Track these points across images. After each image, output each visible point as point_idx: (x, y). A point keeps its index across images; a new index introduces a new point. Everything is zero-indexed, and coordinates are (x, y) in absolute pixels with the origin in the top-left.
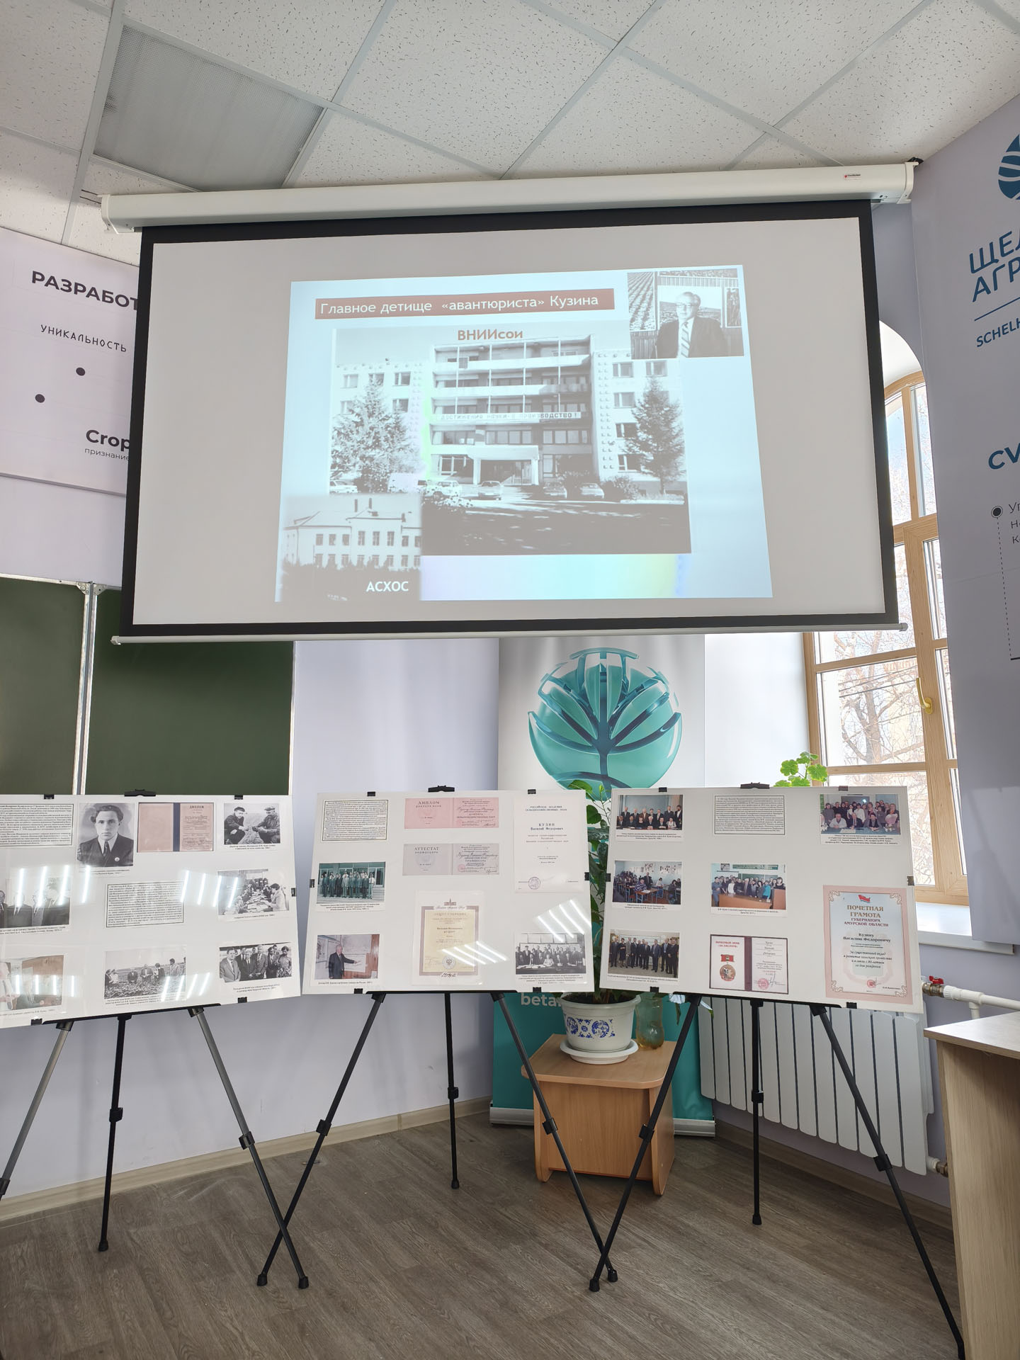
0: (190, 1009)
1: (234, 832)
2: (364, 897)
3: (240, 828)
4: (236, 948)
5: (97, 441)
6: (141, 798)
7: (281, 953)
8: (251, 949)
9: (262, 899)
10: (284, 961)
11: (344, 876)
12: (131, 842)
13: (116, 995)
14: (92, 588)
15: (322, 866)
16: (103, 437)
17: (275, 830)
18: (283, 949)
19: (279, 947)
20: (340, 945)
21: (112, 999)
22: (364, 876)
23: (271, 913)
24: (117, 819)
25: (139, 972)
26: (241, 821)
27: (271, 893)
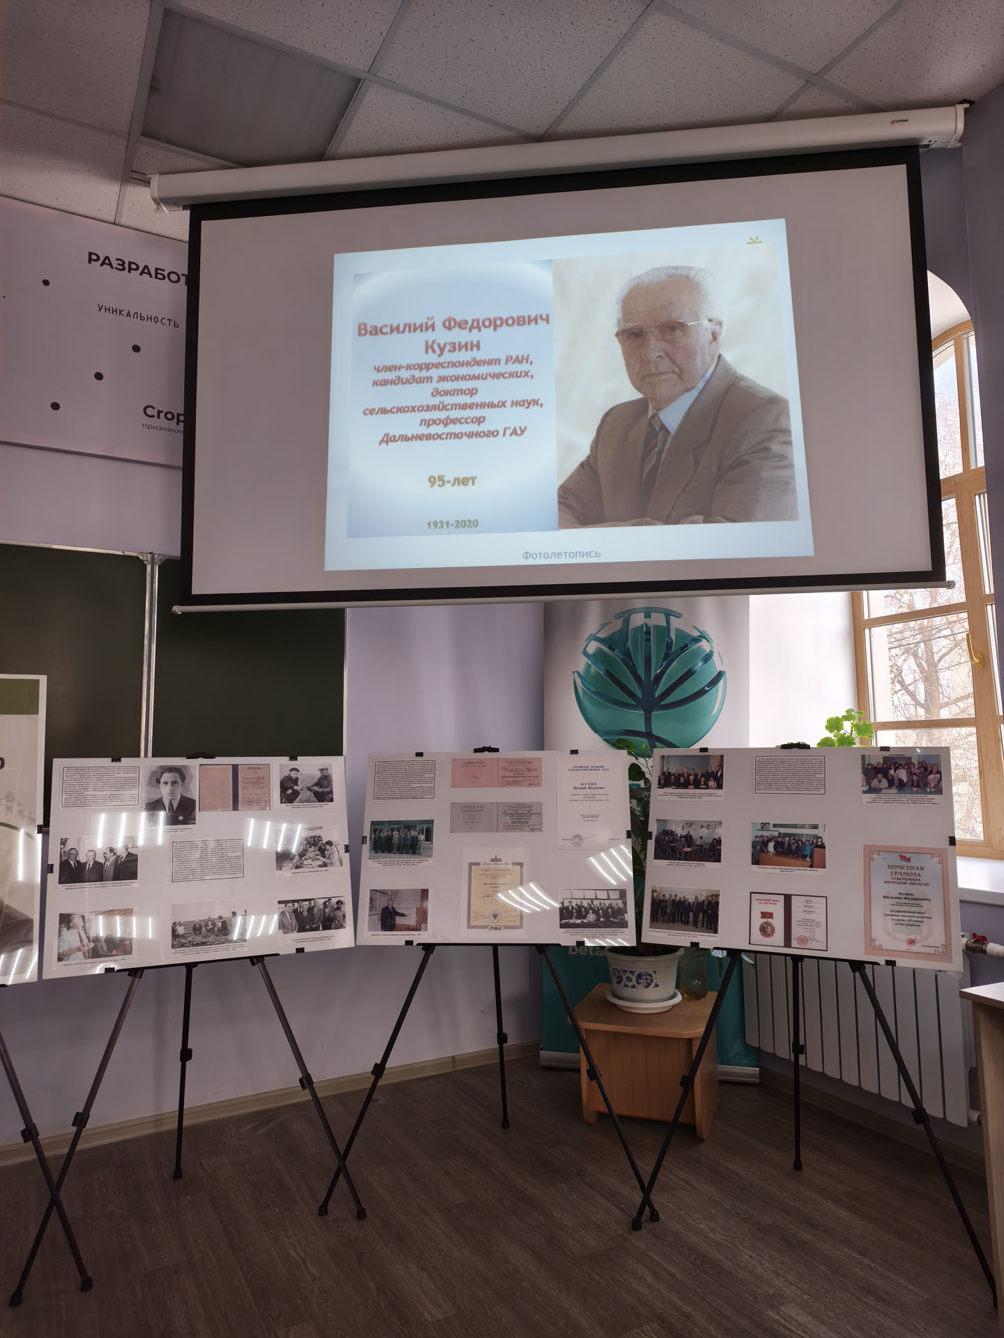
0: (251, 958)
1: (290, 791)
2: (414, 853)
3: (296, 787)
4: (293, 901)
5: (153, 416)
6: (201, 761)
7: (336, 906)
8: (307, 903)
9: (317, 855)
10: (339, 914)
11: (394, 833)
12: (194, 801)
13: (183, 945)
14: (153, 557)
15: (373, 823)
16: (159, 412)
17: (329, 790)
18: (338, 902)
19: (334, 901)
20: (391, 899)
21: (179, 949)
22: (413, 833)
23: (325, 868)
24: (179, 781)
25: (203, 924)
26: (296, 781)
27: (325, 849)
